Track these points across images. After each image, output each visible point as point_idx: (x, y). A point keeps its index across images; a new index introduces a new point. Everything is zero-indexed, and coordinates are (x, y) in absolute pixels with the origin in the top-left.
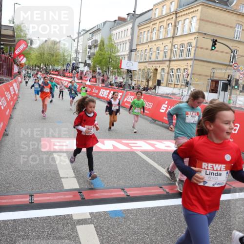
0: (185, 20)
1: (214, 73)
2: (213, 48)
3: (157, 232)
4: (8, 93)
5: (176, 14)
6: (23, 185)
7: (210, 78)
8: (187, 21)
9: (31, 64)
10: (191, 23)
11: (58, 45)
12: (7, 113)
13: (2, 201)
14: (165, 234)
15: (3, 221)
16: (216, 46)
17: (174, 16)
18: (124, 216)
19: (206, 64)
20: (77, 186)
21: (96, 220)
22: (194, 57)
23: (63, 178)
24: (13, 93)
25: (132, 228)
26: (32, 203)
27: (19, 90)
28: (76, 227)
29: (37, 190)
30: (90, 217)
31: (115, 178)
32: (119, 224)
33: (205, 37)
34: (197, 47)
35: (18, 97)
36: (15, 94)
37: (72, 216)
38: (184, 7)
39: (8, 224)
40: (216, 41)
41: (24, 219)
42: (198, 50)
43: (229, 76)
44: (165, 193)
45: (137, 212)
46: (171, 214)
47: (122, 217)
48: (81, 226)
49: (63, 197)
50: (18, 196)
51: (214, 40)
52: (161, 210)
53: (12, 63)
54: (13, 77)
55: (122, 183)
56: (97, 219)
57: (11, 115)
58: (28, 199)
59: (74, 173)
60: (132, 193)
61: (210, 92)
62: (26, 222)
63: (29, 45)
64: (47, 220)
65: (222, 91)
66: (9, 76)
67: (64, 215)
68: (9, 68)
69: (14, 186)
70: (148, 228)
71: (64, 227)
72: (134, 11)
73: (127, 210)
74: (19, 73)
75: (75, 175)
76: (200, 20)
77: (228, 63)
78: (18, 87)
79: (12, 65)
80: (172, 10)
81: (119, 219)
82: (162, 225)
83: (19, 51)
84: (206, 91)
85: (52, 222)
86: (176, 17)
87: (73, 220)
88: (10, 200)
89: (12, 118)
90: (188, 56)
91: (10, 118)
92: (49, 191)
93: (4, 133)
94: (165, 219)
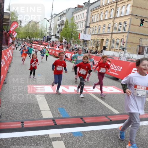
0: (122, 6)
1: (141, 41)
2: (142, 25)
3: (104, 145)
4: (6, 56)
5: (117, 2)
6: (17, 116)
7: (138, 45)
8: (124, 7)
9: (20, 37)
11: (38, 24)
12: (5, 69)
13: (4, 126)
14: (110, 147)
15: (5, 138)
17: (115, 4)
20: (52, 117)
21: (64, 138)
22: (129, 31)
23: (42, 111)
24: (9, 56)
25: (88, 143)
26: (23, 127)
27: (13, 54)
28: (51, 143)
29: (26, 119)
30: (60, 136)
31: (76, 111)
32: (80, 140)
33: (136, 18)
34: (130, 24)
35: (12, 59)
36: (10, 57)
37: (49, 135)
39: (8, 141)
40: (143, 20)
41: (18, 137)
42: (131, 26)
44: (109, 120)
45: (91, 133)
46: (113, 134)
47: (81, 136)
48: (55, 142)
49: (42, 123)
50: (14, 123)
51: (142, 19)
52: (107, 131)
53: (8, 36)
54: (9, 46)
55: (81, 114)
56: (65, 137)
57: (8, 70)
58: (20, 125)
59: (49, 107)
60: (88, 120)
61: (138, 54)
62: (20, 139)
63: (19, 24)
64: (33, 138)
65: (147, 53)
66: (6, 45)
67: (44, 135)
68: (6, 40)
69: (11, 116)
70: (99, 143)
71: (44, 143)
72: (89, 1)
73: (85, 132)
74: (13, 43)
75: (50, 109)
76: (133, 6)
78: (12, 52)
79: (8, 38)
81: (79, 137)
82: (108, 141)
83: (13, 29)
84: (136, 53)
85: (36, 139)
86: (117, 5)
87: (49, 138)
88: (9, 125)
89: (9, 72)
90: (124, 31)
91: (7, 72)
92: (34, 119)
93: (4, 82)
94: (109, 137)
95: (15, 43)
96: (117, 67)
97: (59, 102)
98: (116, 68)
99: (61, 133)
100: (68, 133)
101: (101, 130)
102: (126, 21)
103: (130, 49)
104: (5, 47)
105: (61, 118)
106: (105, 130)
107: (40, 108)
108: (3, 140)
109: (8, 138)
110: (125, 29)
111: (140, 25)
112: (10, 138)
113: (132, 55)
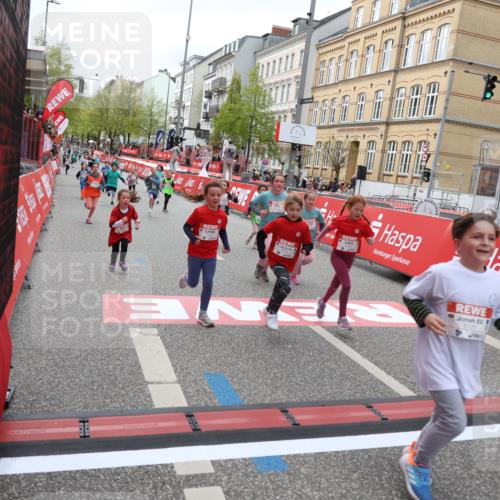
0: (423, 33)
2: (488, 95)
4: (31, 195)
5: (404, 18)
6: (66, 398)
7: (478, 162)
8: (429, 35)
9: (80, 132)
10: (436, 40)
11: (139, 91)
12: (29, 240)
13: (22, 432)
15: (25, 475)
16: (494, 90)
17: (399, 24)
18: (287, 468)
19: (469, 130)
20: (183, 403)
21: (225, 478)
22: (445, 114)
23: (152, 383)
24: (40, 196)
25: (307, 497)
26: (85, 437)
27: (53, 190)
28: (182, 492)
29: (95, 410)
30: (211, 470)
31: (267, 384)
32: (278, 486)
33: (471, 70)
34: (450, 93)
35: (52, 205)
36: (45, 199)
37: (172, 467)
38: (423, 4)
39: (36, 484)
40: (495, 79)
41: (70, 472)
44: (379, 419)
45: (315, 460)
46: (392, 466)
47: (283, 471)
48: (194, 489)
49: (152, 425)
50: (56, 422)
51: (489, 76)
52: (370, 456)
53: (39, 131)
54: (41, 161)
55: (281, 397)
56: (230, 475)
57: (37, 245)
58: (77, 429)
59: (176, 372)
60: (304, 418)
61: (478, 194)
62: (74, 478)
63: (77, 91)
64: (119, 474)
66: (32, 159)
67: (157, 466)
68: (33, 142)
69: (46, 400)
70: (343, 496)
71: (156, 492)
72: (310, 14)
73: (295, 456)
74: (54, 151)
75: (178, 376)
76: (459, 31)
78: (50, 183)
79: (39, 136)
80: (395, 11)
81: (277, 475)
82: (374, 490)
83: (56, 105)
84: (470, 191)
85: (129, 480)
86: (405, 26)
87: (175, 477)
88: (39, 430)
89: (39, 251)
90: (430, 114)
91: (35, 251)
92: (122, 411)
93: (24, 283)
94: (379, 477)
95: (62, 151)
96: (404, 238)
97: (208, 355)
98: (401, 239)
99: (214, 459)
100: (238, 460)
101: (350, 451)
102: (434, 83)
103: (449, 177)
104: (29, 165)
105: (216, 409)
106: (363, 451)
107: (145, 372)
108: (18, 482)
109: (37, 474)
110: (431, 108)
111: (485, 95)
112: (43, 474)
113: (455, 197)
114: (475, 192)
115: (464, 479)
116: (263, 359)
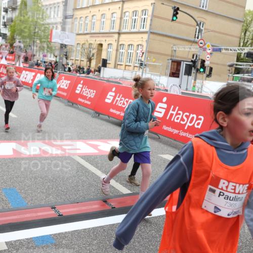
1: (175, 51)
2: (175, 18)
7: (170, 58)
16: (178, 16)
18: (54, 242)
19: (165, 39)
22: (150, 29)
30: (6, 248)
31: (43, 193)
33: (165, 3)
34: (153, 16)
40: (178, 9)
42: (156, 20)
43: (193, 56)
44: (110, 208)
45: (72, 236)
47: (52, 244)
51: (175, 7)
52: (104, 230)
55: (52, 200)
60: (65, 211)
61: (170, 76)
65: (185, 74)
73: (59, 234)
77: (193, 39)
84: (166, 75)
90: (143, 28)
97: (5, 177)
99: (7, 241)
100: (23, 240)
101: (94, 228)
102: (145, 10)
103: (155, 66)
106: (100, 227)
110: (144, 24)
111: (173, 18)
113: (158, 78)
114: (169, 75)
115: (157, 237)
116: (41, 177)
